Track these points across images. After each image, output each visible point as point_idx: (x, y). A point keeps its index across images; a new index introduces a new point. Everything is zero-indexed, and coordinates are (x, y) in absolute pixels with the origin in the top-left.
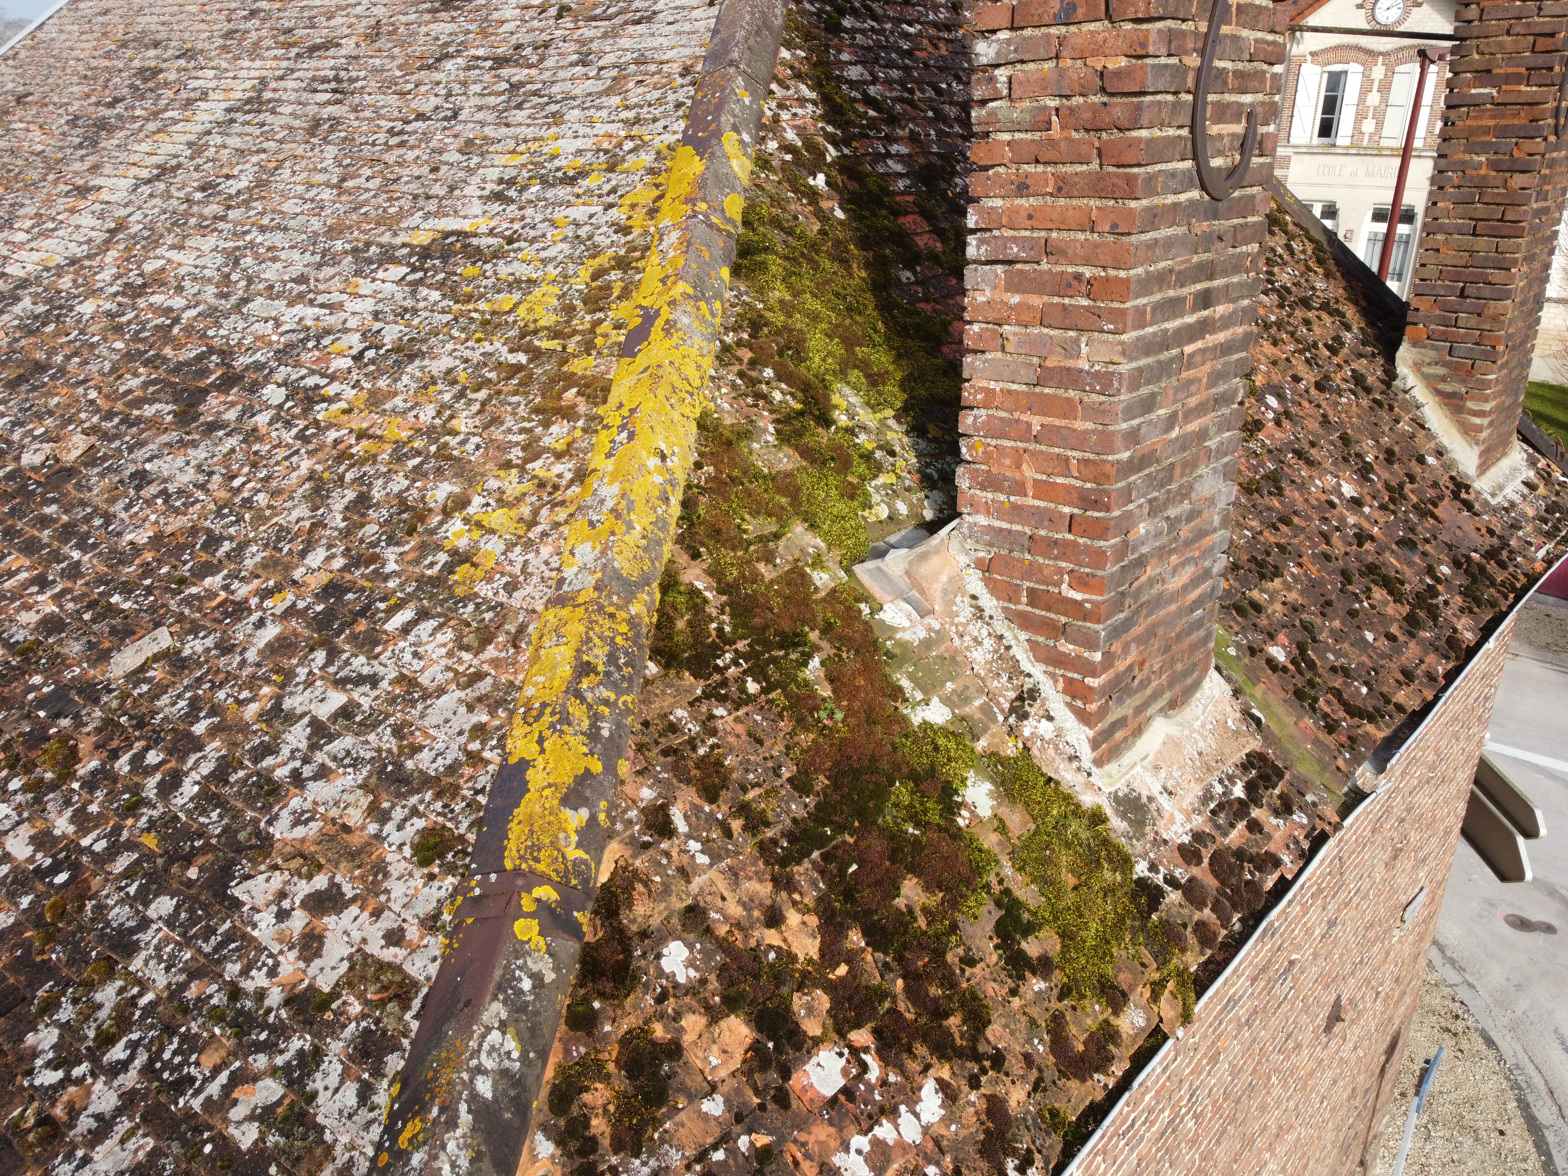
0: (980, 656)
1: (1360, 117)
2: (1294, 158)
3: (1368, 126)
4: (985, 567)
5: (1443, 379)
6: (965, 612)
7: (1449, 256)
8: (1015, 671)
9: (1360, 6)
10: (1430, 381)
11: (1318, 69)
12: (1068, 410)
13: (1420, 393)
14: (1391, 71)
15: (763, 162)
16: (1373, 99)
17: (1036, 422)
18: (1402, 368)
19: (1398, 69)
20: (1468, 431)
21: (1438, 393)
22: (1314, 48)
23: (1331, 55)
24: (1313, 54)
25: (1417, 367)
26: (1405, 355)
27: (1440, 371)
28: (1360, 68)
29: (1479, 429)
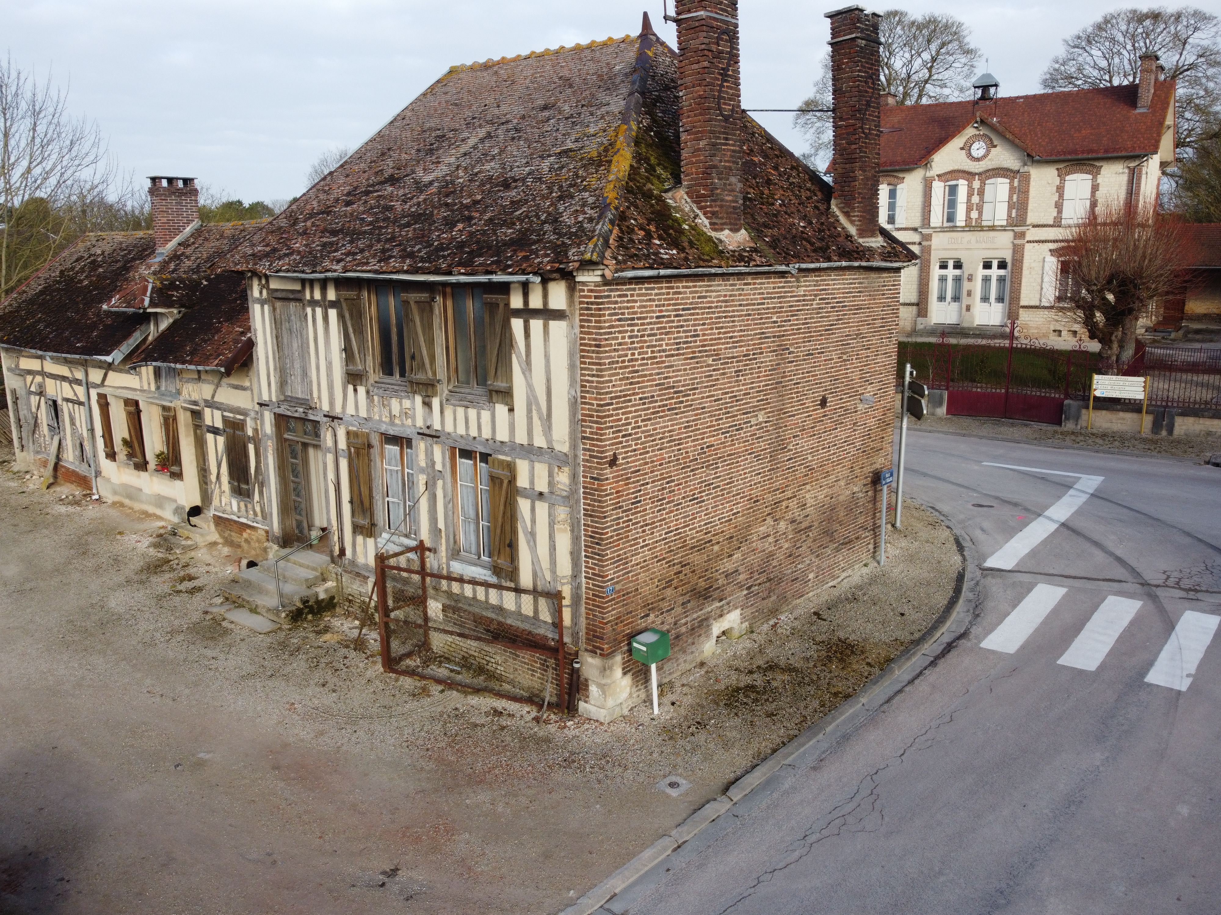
0: (687, 209)
1: (969, 209)
2: (934, 235)
3: (974, 215)
4: (687, 193)
5: (843, 208)
6: (683, 202)
7: (840, 170)
8: (694, 212)
9: (962, 149)
10: (840, 209)
11: (942, 184)
12: (699, 156)
13: (838, 213)
14: (983, 184)
15: (639, 128)
16: (975, 199)
17: (694, 160)
18: (833, 207)
19: (987, 182)
20: (852, 222)
21: (843, 212)
22: (938, 173)
23: (949, 176)
24: (938, 176)
25: (837, 205)
26: (833, 202)
27: (842, 205)
28: (966, 183)
29: (855, 221)
